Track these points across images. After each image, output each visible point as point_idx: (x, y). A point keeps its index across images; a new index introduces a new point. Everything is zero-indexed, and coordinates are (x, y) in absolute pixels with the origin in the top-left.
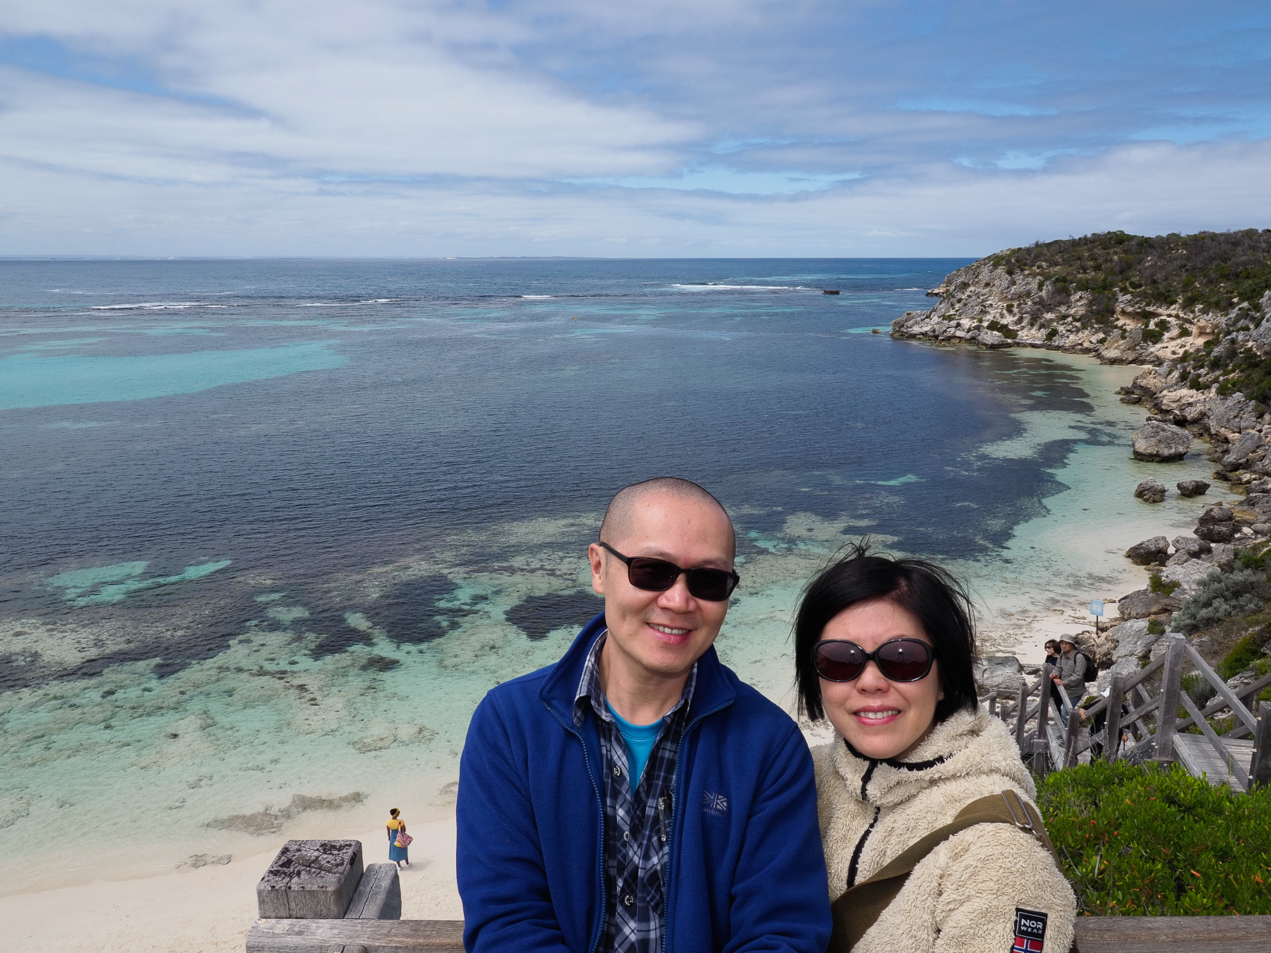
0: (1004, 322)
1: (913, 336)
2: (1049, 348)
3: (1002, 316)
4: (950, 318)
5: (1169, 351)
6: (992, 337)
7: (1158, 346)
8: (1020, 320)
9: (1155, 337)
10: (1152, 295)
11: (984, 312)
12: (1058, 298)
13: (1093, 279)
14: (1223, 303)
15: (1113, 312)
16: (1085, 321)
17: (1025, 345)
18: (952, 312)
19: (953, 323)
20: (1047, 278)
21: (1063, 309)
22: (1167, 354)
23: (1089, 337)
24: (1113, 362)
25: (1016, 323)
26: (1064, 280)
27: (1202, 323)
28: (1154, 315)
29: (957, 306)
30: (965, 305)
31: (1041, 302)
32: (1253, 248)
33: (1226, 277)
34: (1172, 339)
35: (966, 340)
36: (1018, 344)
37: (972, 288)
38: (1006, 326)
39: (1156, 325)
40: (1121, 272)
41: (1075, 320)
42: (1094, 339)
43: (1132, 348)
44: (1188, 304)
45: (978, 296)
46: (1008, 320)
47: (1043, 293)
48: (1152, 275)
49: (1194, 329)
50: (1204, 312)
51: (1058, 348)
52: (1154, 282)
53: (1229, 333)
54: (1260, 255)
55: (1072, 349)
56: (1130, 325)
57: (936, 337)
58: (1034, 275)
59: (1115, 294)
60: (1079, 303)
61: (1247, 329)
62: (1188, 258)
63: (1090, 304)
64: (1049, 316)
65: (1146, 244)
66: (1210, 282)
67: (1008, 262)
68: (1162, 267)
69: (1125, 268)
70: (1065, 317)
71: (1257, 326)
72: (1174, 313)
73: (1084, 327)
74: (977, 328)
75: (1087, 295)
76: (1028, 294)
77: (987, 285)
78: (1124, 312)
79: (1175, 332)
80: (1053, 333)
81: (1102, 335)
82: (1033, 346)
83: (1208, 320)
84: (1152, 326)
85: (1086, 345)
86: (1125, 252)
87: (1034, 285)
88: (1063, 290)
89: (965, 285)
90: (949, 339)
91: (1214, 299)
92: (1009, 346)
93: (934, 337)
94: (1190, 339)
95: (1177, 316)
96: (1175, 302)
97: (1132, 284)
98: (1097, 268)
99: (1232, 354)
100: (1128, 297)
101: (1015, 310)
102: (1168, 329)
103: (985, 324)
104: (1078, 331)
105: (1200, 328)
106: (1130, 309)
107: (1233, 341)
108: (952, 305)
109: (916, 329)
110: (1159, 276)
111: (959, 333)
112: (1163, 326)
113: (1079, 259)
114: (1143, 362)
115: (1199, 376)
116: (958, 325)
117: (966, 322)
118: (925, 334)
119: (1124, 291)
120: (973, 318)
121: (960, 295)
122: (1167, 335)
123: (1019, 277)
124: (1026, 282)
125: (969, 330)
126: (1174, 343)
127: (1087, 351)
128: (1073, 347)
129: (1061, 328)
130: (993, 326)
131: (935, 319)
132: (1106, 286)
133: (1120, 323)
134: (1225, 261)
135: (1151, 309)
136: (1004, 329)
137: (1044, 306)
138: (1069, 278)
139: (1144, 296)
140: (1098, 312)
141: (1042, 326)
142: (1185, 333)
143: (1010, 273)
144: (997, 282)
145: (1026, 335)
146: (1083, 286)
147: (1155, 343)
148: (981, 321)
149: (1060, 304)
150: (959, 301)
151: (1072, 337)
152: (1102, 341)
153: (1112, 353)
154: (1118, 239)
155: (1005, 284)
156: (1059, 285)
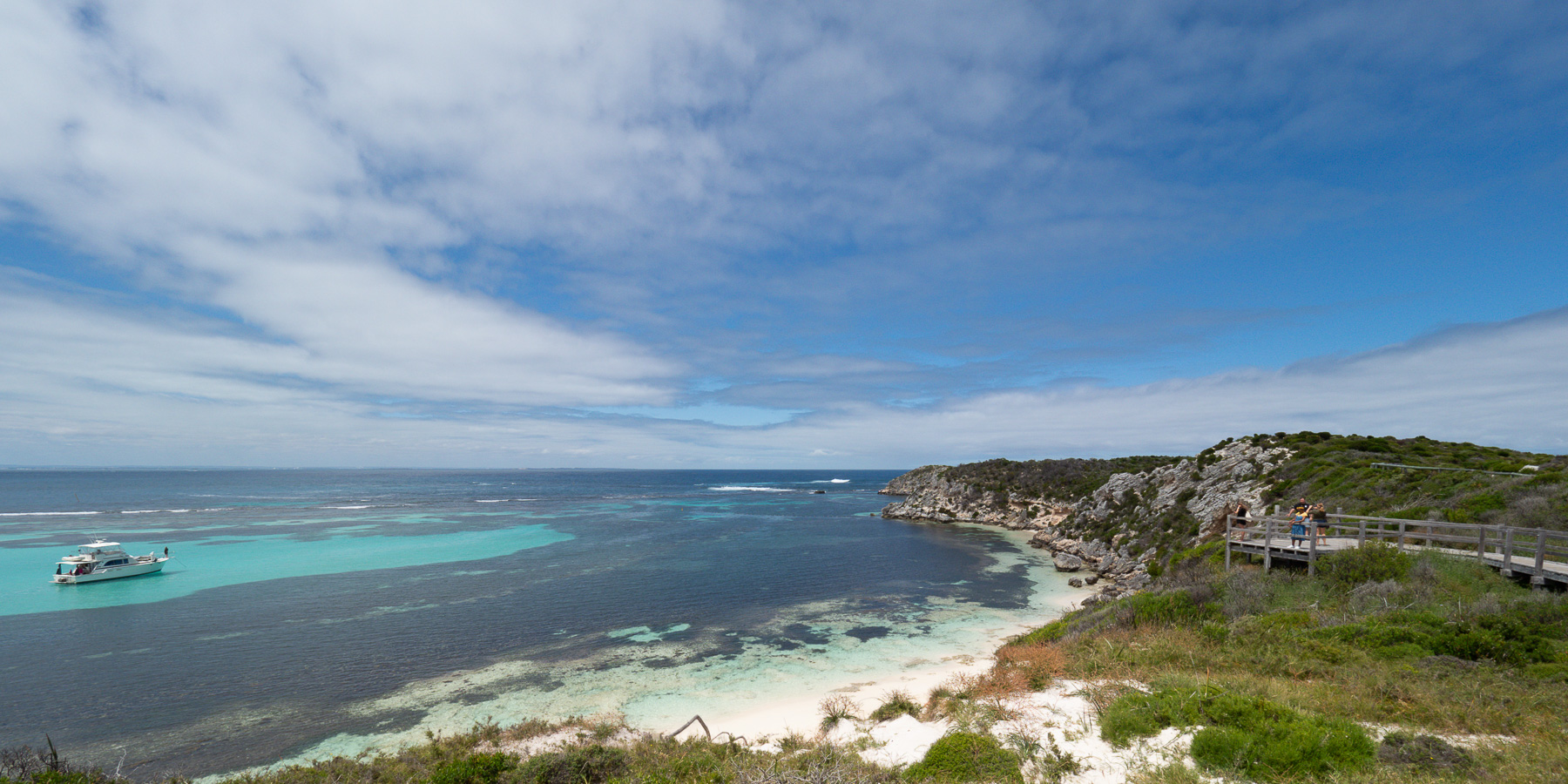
0: (948, 508)
1: (896, 517)
2: (975, 522)
3: (946, 505)
4: (916, 507)
5: (1041, 522)
6: (944, 517)
7: (1035, 520)
8: (957, 507)
9: (1033, 515)
10: (1028, 493)
11: (936, 503)
12: (976, 495)
13: (994, 484)
14: (1066, 497)
15: (1007, 502)
16: (993, 508)
17: (961, 521)
18: (917, 503)
19: (919, 509)
20: (969, 484)
21: (979, 501)
22: (1040, 524)
23: (996, 516)
24: (1014, 529)
25: (954, 509)
26: (978, 485)
27: (1057, 507)
28: (1030, 504)
29: (920, 500)
30: (924, 499)
31: (967, 497)
32: (1075, 468)
33: (1065, 484)
34: (1042, 516)
35: (928, 519)
36: (958, 521)
37: (926, 490)
38: (949, 511)
39: (1032, 509)
41: (987, 507)
42: (999, 517)
43: (1022, 521)
44: (1048, 498)
45: (931, 493)
46: (950, 507)
47: (968, 492)
48: (1026, 483)
49: (1053, 511)
50: (1057, 501)
51: (980, 522)
52: (1027, 486)
54: (1080, 472)
55: (988, 522)
56: (1018, 510)
57: (910, 517)
58: (962, 482)
59: (1007, 493)
60: (988, 498)
62: (1043, 473)
63: (994, 498)
64: (973, 505)
65: (1019, 466)
66: (1057, 486)
67: (946, 475)
68: (1031, 478)
69: (1010, 479)
70: (981, 505)
72: (1041, 502)
73: (993, 511)
74: (934, 512)
75: (992, 493)
76: (959, 493)
77: (936, 488)
78: (1013, 502)
79: (1043, 512)
80: (976, 514)
81: (1003, 515)
82: (966, 521)
83: (1059, 506)
84: (1030, 509)
85: (995, 520)
86: (1009, 470)
87: (962, 488)
88: (978, 491)
89: (922, 488)
90: (918, 518)
91: (1061, 495)
92: (953, 521)
93: (907, 517)
94: (1051, 516)
95: (1043, 504)
96: (1040, 497)
97: (1015, 487)
98: (995, 478)
100: (1015, 494)
101: (953, 502)
102: (1039, 511)
103: (937, 510)
104: (989, 512)
105: (1055, 510)
106: (1017, 501)
108: (916, 499)
109: (897, 513)
110: (1029, 483)
111: (923, 515)
112: (1036, 509)
113: (985, 473)
114: (1029, 529)
116: (922, 511)
117: (926, 509)
118: (903, 516)
119: (1012, 491)
120: (930, 506)
121: (920, 494)
122: (1039, 514)
123: (954, 484)
124: (958, 486)
125: (929, 513)
126: (1042, 518)
127: (996, 524)
128: (989, 521)
129: (980, 511)
130: (942, 510)
131: (907, 507)
132: (1002, 488)
133: (1012, 508)
134: (1063, 475)
135: (1028, 500)
136: (948, 512)
137: (969, 499)
138: (981, 484)
139: (1023, 493)
140: (999, 502)
141: (969, 510)
142: (1048, 513)
143: (949, 481)
144: (942, 486)
145: (960, 515)
146: (989, 488)
147: (1033, 519)
148: (934, 508)
149: (978, 498)
150: (920, 497)
151: (987, 516)
152: (1004, 518)
153: (1013, 524)
154: (1003, 463)
155: (946, 487)
156: (976, 488)
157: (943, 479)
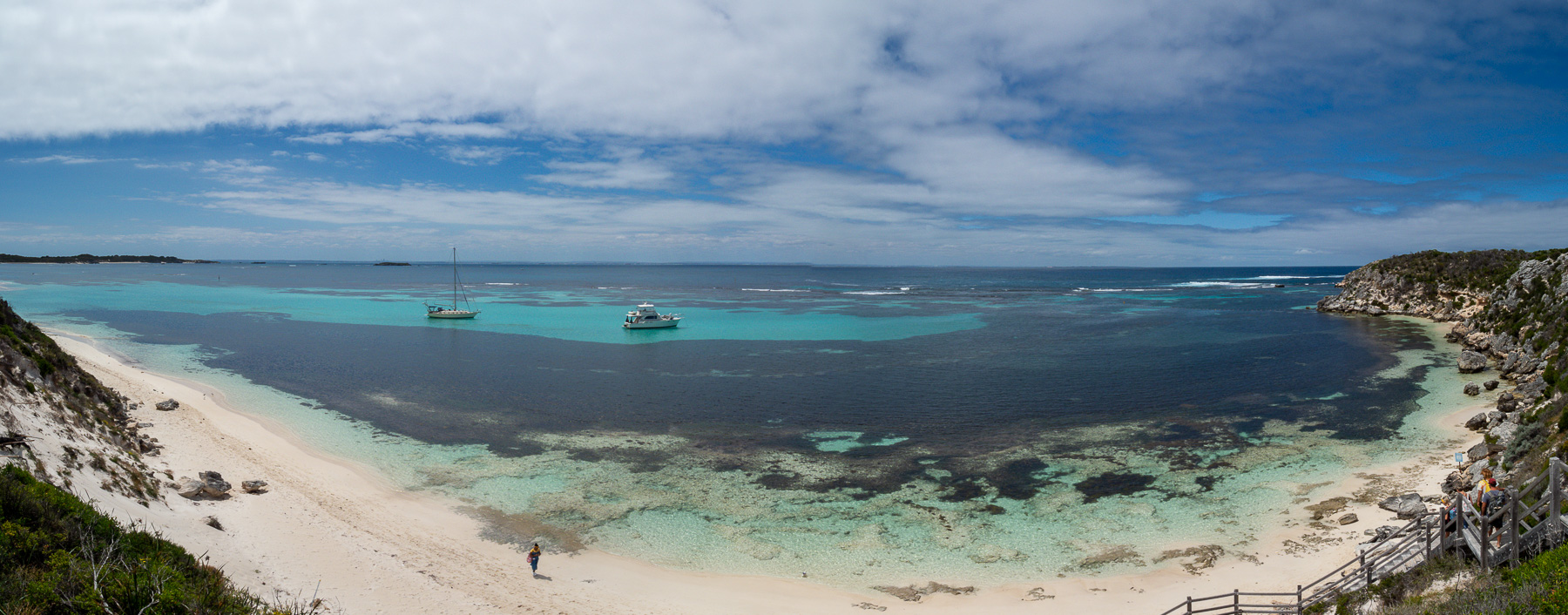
0: (1381, 300)
1: (1330, 310)
2: (1406, 314)
4: (1350, 299)
5: (1466, 313)
6: (1374, 309)
7: (1461, 311)
8: (1389, 299)
9: (1458, 306)
10: (1455, 284)
11: (1369, 295)
13: (1425, 276)
14: (1488, 287)
15: (1436, 294)
16: (1423, 299)
17: (1393, 314)
18: (1351, 296)
19: (1352, 302)
20: (1401, 275)
21: (1411, 292)
22: (1465, 315)
23: (1426, 308)
24: (1440, 320)
26: (1410, 276)
27: (1480, 298)
28: (1457, 294)
29: (1354, 293)
30: (1358, 291)
31: (1399, 289)
32: (1497, 258)
33: (1488, 273)
34: (1467, 307)
35: (1361, 312)
36: (1389, 313)
37: (1361, 282)
38: (1382, 303)
40: (1439, 271)
41: (1418, 298)
42: (1429, 308)
44: (1472, 288)
45: (1365, 286)
46: (1382, 299)
47: (1400, 284)
48: (1453, 273)
49: (1476, 301)
50: (1480, 291)
51: (1410, 314)
52: (1455, 277)
53: (1494, 302)
54: (1501, 262)
55: (1418, 314)
56: (1446, 300)
57: (1344, 310)
58: (1394, 274)
59: (1436, 284)
61: (1502, 299)
62: (1469, 263)
63: (1425, 289)
64: (1404, 296)
65: (1448, 257)
66: (1481, 276)
68: (1458, 269)
69: (1440, 270)
70: (1412, 297)
71: (1507, 297)
72: (1466, 292)
73: (1423, 302)
74: (1366, 304)
75: (1423, 284)
77: (1369, 280)
78: (1442, 293)
79: (1468, 303)
80: (1407, 306)
81: (1432, 306)
82: (1397, 314)
83: (1483, 296)
84: (1457, 300)
85: (1425, 312)
86: (1439, 261)
87: (1395, 280)
88: (1409, 284)
89: (1357, 280)
90: (1350, 311)
91: (1483, 285)
92: (1384, 314)
93: (1341, 310)
94: (1475, 306)
95: (1468, 295)
96: (1466, 287)
97: (1444, 278)
98: (1426, 270)
99: (1497, 312)
100: (1443, 285)
101: (1386, 294)
102: (1464, 302)
103: (1370, 302)
104: (1420, 305)
105: (1479, 300)
106: (1445, 291)
107: (1497, 306)
108: (1351, 293)
109: (1331, 306)
110: (1457, 274)
111: (1356, 308)
112: (1462, 300)
113: (1417, 264)
114: (1453, 321)
115: (1484, 325)
116: (1355, 303)
117: (1359, 301)
118: (1337, 309)
119: (1441, 281)
120: (1363, 299)
121: (1355, 286)
122: (1464, 305)
123: (1386, 276)
124: (1390, 277)
125: (1362, 306)
126: (1468, 309)
127: (1425, 315)
128: (1419, 313)
129: (1411, 303)
130: (1375, 303)
131: (1342, 300)
132: (1432, 279)
133: (1441, 299)
134: (1486, 265)
136: (1380, 304)
137: (1401, 291)
138: (1413, 275)
139: (1451, 284)
140: (1429, 294)
141: (1401, 302)
142: (1472, 303)
143: (1381, 273)
144: (1375, 278)
145: (1393, 307)
146: (1420, 280)
147: (1459, 309)
148: (1367, 300)
149: (1409, 289)
150: (1355, 289)
152: (1433, 309)
153: (1439, 316)
154: (1434, 254)
155: (1379, 279)
156: (1408, 279)
157: (1376, 271)
